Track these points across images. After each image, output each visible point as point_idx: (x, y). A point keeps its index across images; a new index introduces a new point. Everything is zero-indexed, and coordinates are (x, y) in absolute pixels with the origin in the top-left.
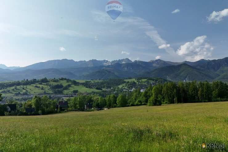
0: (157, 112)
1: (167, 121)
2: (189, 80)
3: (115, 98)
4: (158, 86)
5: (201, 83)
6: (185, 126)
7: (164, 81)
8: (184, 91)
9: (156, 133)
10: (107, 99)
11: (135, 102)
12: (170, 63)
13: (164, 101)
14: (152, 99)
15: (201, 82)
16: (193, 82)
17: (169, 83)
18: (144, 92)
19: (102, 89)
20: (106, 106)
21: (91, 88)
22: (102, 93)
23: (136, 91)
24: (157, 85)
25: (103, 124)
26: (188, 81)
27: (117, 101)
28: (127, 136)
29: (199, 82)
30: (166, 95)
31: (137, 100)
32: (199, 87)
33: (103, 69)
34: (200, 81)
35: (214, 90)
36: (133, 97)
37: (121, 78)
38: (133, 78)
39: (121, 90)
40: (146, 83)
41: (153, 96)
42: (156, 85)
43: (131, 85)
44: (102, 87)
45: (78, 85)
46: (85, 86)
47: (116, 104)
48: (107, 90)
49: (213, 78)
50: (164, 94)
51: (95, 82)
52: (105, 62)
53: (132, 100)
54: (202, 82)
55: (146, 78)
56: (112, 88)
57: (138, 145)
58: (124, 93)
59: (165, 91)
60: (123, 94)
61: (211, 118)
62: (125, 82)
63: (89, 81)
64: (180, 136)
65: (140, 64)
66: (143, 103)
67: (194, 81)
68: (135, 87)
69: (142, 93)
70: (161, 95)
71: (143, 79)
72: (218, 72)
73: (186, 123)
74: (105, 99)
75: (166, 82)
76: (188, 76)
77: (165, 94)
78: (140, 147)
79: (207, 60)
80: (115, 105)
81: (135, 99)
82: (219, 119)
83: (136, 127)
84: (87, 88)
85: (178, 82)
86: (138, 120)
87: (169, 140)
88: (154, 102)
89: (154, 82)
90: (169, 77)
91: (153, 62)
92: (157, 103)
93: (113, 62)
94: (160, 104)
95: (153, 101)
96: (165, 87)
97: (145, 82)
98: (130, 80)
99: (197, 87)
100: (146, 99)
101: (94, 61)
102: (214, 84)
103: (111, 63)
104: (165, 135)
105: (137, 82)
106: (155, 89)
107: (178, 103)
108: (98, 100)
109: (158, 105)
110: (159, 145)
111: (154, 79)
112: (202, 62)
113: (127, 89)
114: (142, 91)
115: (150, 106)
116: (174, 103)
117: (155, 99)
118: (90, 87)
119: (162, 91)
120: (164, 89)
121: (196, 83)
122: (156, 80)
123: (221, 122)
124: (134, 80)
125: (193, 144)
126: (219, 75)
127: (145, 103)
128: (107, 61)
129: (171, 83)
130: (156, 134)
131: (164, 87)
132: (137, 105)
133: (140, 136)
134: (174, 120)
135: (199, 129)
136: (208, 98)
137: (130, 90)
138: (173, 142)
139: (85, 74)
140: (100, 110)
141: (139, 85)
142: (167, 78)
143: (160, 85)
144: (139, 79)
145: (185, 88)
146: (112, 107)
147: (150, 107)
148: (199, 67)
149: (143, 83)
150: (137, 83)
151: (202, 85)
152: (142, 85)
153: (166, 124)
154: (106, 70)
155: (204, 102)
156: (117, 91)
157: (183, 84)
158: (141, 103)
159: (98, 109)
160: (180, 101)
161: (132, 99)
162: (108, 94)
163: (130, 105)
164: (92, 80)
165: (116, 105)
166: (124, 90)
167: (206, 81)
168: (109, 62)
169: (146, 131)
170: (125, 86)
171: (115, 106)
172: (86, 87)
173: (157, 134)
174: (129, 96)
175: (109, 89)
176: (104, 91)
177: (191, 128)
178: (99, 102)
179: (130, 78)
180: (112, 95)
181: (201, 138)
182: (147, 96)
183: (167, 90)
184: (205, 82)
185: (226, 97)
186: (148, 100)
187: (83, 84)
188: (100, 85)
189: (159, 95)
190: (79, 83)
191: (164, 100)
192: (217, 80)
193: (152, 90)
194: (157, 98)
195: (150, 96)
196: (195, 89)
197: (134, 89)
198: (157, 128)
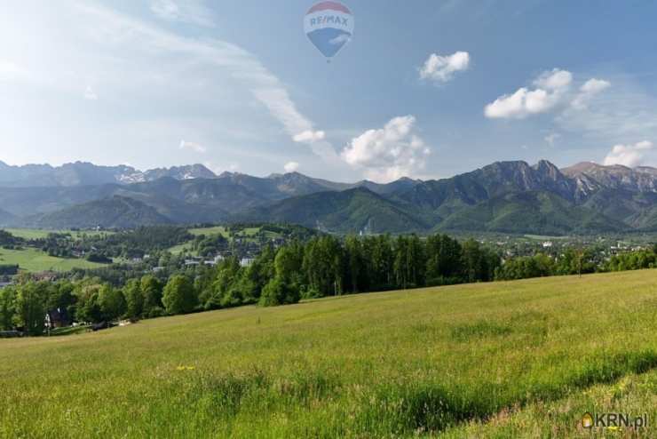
0: (288, 323)
1: (313, 346)
2: (373, 231)
3: (157, 287)
4: (291, 249)
5: (400, 240)
6: (358, 358)
7: (308, 233)
8: (359, 259)
9: (279, 385)
10: (128, 290)
11: (223, 296)
12: (326, 185)
13: (306, 291)
14: (272, 285)
15: (401, 237)
16: (381, 236)
17: (321, 240)
18: (250, 265)
19: (111, 261)
20: (125, 315)
21: (72, 256)
22: (111, 272)
23: (227, 265)
24: (289, 245)
25: (110, 373)
26: (369, 234)
27: (162, 296)
28: (193, 406)
29: (395, 238)
30: (312, 273)
31: (228, 290)
32: (397, 250)
33: (116, 196)
34: (399, 234)
35: (429, 257)
36: (218, 283)
37: (178, 226)
38: (218, 226)
39: (179, 263)
40: (256, 241)
41: (277, 276)
42: (286, 246)
43: (211, 247)
44: (110, 255)
45: (18, 249)
46: (45, 250)
47: (161, 305)
48: (128, 262)
49: (428, 227)
50: (306, 270)
51: (84, 236)
52: (122, 172)
53: (213, 291)
54: (404, 237)
55: (257, 226)
56: (146, 256)
57: (226, 427)
58: (189, 271)
59: (310, 261)
60: (183, 274)
61: (422, 329)
62: (190, 237)
63: (65, 232)
64: (344, 387)
65: (240, 182)
66: (246, 300)
67: (385, 234)
68: (225, 252)
69: (244, 268)
70: (300, 273)
71: (248, 227)
72: (437, 212)
73: (363, 346)
74: (121, 293)
75: (313, 237)
76: (370, 220)
77: (309, 271)
78: (230, 433)
79: (415, 179)
80: (157, 308)
81: (223, 289)
82: (440, 331)
83: (223, 374)
84: (57, 256)
85: (345, 236)
86: (231, 350)
87: (315, 403)
88: (279, 294)
89: (280, 236)
90: (321, 224)
91: (277, 179)
92: (287, 296)
93: (152, 172)
94: (296, 301)
95: (276, 292)
96: (311, 251)
97: (253, 237)
98: (207, 232)
99: (393, 249)
100: (256, 285)
101: (82, 168)
102: (431, 242)
103: (146, 176)
104: (306, 388)
105: (230, 236)
106: (283, 257)
107: (343, 294)
108: (95, 298)
109: (290, 303)
110: (289, 418)
111: (282, 227)
112: (403, 184)
113: (198, 260)
114: (244, 263)
115: (266, 305)
116: (332, 294)
117: (282, 286)
118: (65, 254)
119: (301, 261)
120: (309, 255)
121: (388, 238)
122: (287, 232)
123: (442, 337)
124: (219, 230)
125: (378, 405)
126: (441, 220)
127: (253, 298)
128: (131, 170)
129: (327, 237)
130: (280, 389)
131: (309, 249)
132: (229, 305)
133: (233, 400)
134: (330, 343)
135: (394, 362)
136: (416, 277)
137: (206, 262)
138: (327, 405)
139: (49, 208)
140: (104, 327)
141: (235, 247)
142: (316, 226)
143: (296, 247)
144: (236, 227)
145: (363, 254)
146: (147, 317)
147: (266, 309)
148: (395, 198)
149: (248, 240)
150: (231, 239)
151: (402, 243)
152: (244, 245)
153: (309, 356)
154: (127, 199)
155: (407, 288)
156: (164, 265)
157: (356, 242)
158: (241, 298)
159: (96, 325)
160: (348, 289)
161: (214, 287)
162: (133, 277)
163: (206, 306)
164: (73, 229)
165: (161, 309)
166: (188, 262)
167: (413, 234)
168: (139, 172)
169: (252, 382)
170: (192, 250)
171: (155, 312)
172: (52, 255)
173: (283, 387)
174: (202, 279)
175: (137, 261)
176: (118, 267)
177: (373, 362)
178: (99, 302)
179: (209, 225)
180: (145, 280)
181: (398, 385)
182: (261, 277)
183: (316, 257)
184: (410, 237)
185: (455, 273)
186: (263, 290)
187: (37, 244)
188: (105, 247)
189: (294, 274)
190: (22, 239)
191: (306, 288)
192: (437, 231)
193: (274, 259)
194: (288, 281)
195: (267, 279)
196: (387, 256)
197: (219, 257)
198: (286, 370)
